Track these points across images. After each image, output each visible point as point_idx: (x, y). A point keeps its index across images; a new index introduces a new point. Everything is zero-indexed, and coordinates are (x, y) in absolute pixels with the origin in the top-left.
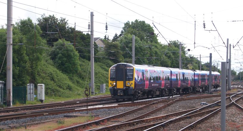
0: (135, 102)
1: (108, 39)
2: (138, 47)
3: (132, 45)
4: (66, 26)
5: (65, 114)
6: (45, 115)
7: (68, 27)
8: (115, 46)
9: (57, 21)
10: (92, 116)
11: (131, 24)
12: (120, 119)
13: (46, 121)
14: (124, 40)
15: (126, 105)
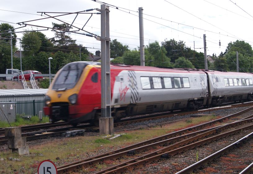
0: (244, 103)
1: (215, 56)
2: (241, 61)
3: (236, 59)
4: (184, 47)
5: (191, 115)
6: (175, 116)
7: (185, 48)
8: (223, 61)
9: (177, 43)
10: (214, 115)
11: (233, 44)
12: (238, 117)
13: (176, 121)
14: (230, 57)
15: (239, 106)
